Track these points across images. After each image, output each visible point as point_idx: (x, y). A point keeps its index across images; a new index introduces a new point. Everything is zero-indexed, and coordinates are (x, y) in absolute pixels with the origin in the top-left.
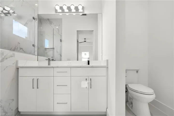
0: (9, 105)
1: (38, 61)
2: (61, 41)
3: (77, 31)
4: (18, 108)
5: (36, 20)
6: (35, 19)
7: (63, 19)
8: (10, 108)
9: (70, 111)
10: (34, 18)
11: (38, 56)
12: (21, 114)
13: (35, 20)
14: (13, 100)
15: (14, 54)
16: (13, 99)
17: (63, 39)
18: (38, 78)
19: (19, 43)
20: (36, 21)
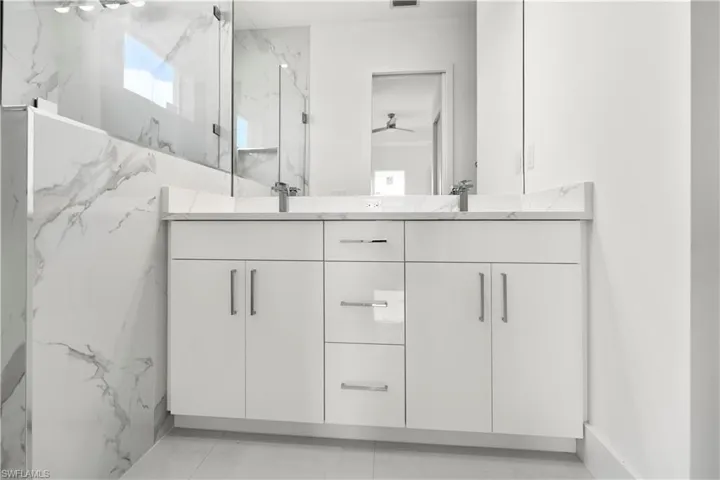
0: (136, 385)
1: (232, 195)
2: (305, 119)
3: (374, 76)
4: (164, 400)
5: (226, 21)
6: (222, 17)
7: (311, 29)
8: (140, 400)
9: (403, 426)
10: (217, 13)
11: (235, 177)
12: (177, 424)
13: (222, 22)
14: (148, 362)
15: (152, 160)
16: (149, 359)
17: (312, 113)
18: (252, 266)
19: (157, 122)
20: (227, 26)
